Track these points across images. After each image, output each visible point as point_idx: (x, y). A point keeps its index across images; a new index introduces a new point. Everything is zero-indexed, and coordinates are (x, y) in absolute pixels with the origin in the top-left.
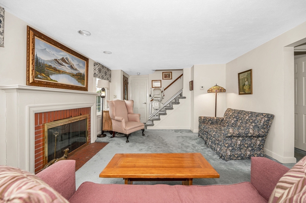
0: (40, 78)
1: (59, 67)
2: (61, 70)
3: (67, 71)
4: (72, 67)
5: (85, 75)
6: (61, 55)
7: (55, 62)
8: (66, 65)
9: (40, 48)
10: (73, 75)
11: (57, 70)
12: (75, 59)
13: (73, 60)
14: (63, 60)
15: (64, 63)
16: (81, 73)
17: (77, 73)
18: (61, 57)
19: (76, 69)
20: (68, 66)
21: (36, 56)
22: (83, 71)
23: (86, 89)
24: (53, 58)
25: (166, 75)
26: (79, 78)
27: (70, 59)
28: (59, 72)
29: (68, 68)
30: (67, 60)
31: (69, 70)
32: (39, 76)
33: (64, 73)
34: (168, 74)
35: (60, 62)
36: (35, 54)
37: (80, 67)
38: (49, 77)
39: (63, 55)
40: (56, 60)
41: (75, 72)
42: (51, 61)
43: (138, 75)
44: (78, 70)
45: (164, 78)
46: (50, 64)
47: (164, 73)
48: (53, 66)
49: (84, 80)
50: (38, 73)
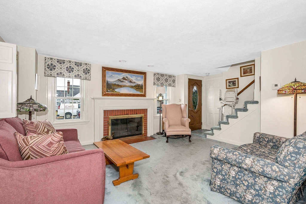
0: (109, 92)
1: (121, 84)
2: (122, 85)
3: (127, 85)
4: (131, 82)
5: (143, 86)
6: (122, 76)
7: (118, 81)
8: (126, 81)
9: (109, 76)
10: (132, 87)
11: (119, 86)
12: (134, 76)
13: (132, 77)
14: (124, 78)
15: (124, 81)
16: (139, 85)
17: (135, 85)
18: (122, 77)
19: (134, 83)
20: (127, 82)
21: (107, 80)
22: (141, 82)
23: (144, 96)
24: (117, 79)
25: (245, 70)
26: (137, 88)
27: (129, 77)
28: (121, 86)
29: (128, 83)
30: (127, 78)
31: (128, 84)
32: (109, 91)
33: (124, 86)
34: (248, 69)
35: (122, 80)
36: (106, 80)
37: (138, 80)
38: (114, 90)
39: (124, 76)
40: (119, 80)
41: (133, 85)
42: (115, 81)
43: (207, 76)
44: (136, 83)
45: (242, 75)
46: (115, 83)
47: (242, 68)
48: (117, 83)
49: (143, 89)
50: (108, 89)
